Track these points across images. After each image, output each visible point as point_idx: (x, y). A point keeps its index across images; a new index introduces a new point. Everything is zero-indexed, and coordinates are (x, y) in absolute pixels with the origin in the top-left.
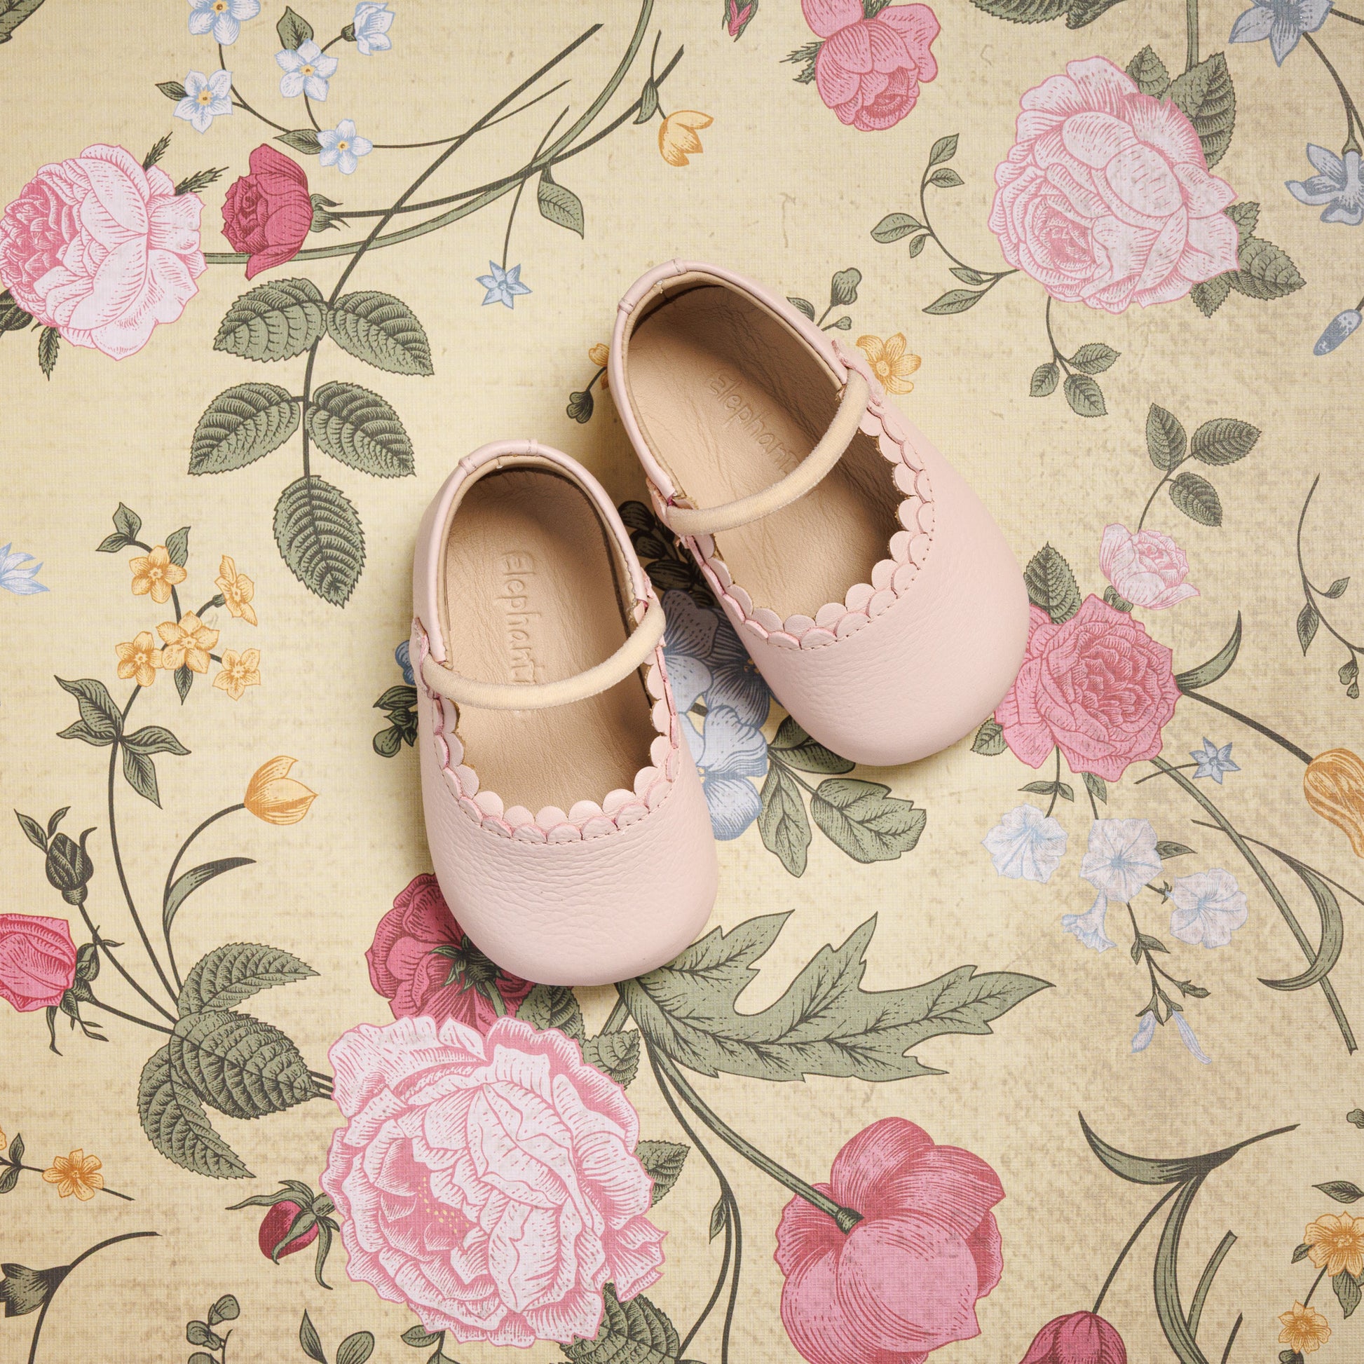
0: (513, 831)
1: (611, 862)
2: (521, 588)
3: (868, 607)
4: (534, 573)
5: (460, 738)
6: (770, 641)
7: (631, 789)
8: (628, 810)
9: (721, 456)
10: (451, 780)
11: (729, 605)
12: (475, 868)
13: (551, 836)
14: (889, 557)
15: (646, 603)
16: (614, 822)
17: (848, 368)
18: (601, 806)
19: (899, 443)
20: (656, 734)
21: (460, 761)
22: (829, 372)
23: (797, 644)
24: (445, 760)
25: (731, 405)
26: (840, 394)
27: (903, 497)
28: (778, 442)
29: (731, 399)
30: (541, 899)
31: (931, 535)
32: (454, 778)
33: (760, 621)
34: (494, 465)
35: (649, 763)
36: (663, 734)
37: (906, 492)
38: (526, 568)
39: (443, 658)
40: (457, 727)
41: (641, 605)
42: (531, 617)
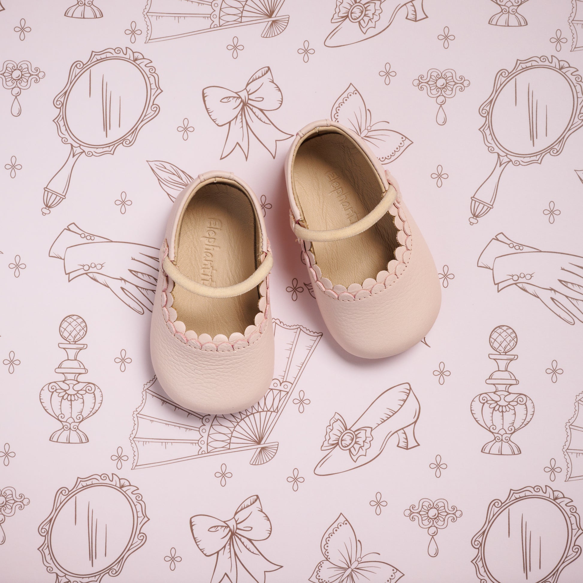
0: (187, 340)
1: (228, 363)
2: (214, 234)
3: (372, 289)
4: (221, 230)
5: (173, 296)
6: (325, 293)
7: (243, 333)
8: (240, 342)
9: (325, 206)
10: (165, 312)
11: (311, 272)
12: (168, 353)
13: (203, 347)
14: (387, 270)
15: (266, 254)
16: (233, 346)
17: (389, 184)
18: (228, 338)
19: (403, 221)
20: (259, 311)
21: (171, 306)
22: (381, 184)
23: (337, 297)
24: (165, 304)
25: (334, 186)
26: (384, 194)
27: (399, 245)
28: (350, 206)
29: (335, 184)
30: (193, 372)
31: (407, 264)
32: (167, 312)
33: (323, 283)
34: (213, 180)
35: (253, 323)
36: (262, 312)
37: (401, 243)
38: (217, 226)
39: (173, 259)
40: (173, 290)
41: (264, 254)
42: (215, 248)
